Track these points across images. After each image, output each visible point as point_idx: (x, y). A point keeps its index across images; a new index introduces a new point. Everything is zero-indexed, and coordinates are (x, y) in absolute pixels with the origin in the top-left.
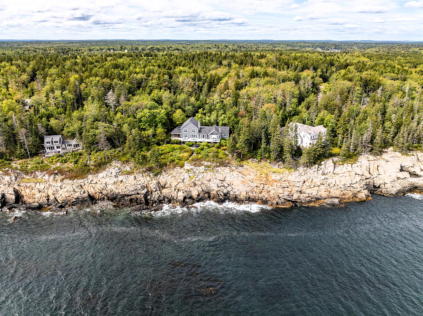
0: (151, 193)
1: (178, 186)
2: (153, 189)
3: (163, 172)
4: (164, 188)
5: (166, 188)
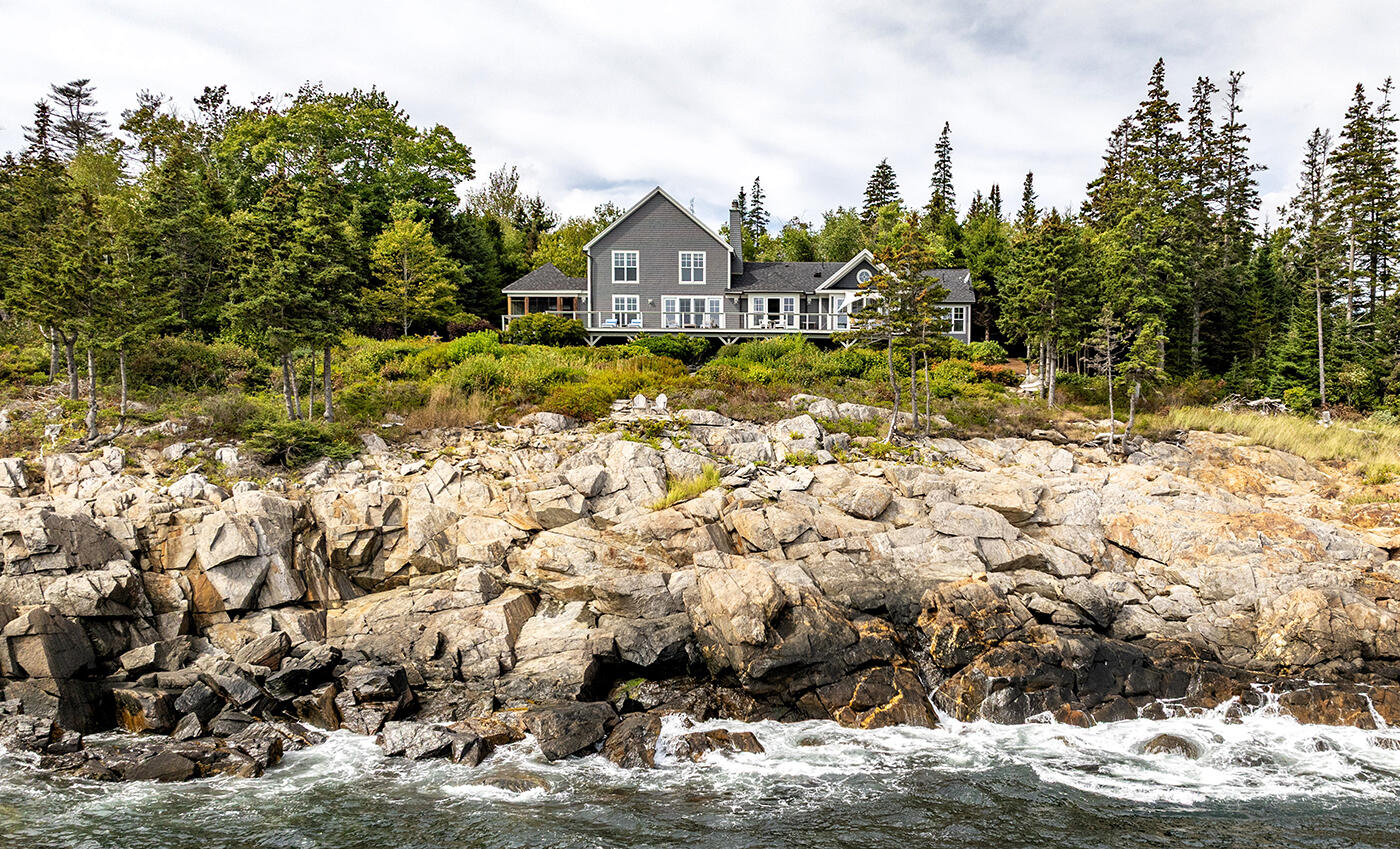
0: (195, 625)
1: (532, 555)
2: (221, 583)
3: (375, 445)
4: (370, 588)
5: (391, 583)
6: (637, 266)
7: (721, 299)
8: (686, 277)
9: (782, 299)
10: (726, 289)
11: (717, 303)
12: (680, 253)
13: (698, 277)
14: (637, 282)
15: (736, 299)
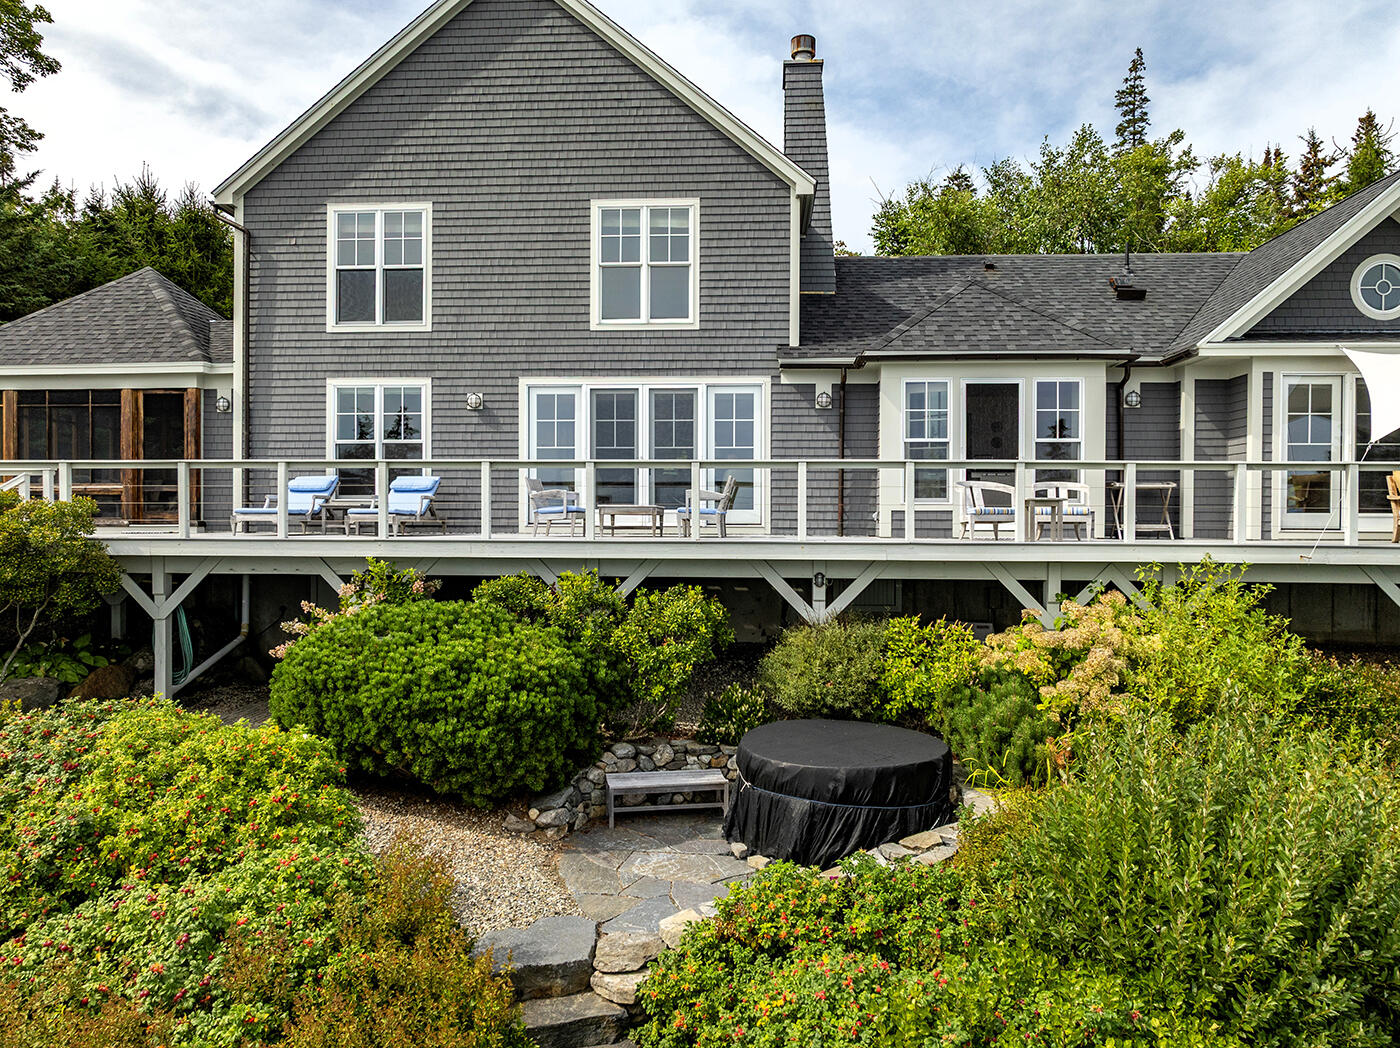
6: (426, 263)
7: (760, 389)
8: (620, 300)
9: (1028, 382)
10: (784, 349)
11: (746, 405)
12: (597, 206)
13: (669, 300)
14: (426, 324)
15: (824, 387)
